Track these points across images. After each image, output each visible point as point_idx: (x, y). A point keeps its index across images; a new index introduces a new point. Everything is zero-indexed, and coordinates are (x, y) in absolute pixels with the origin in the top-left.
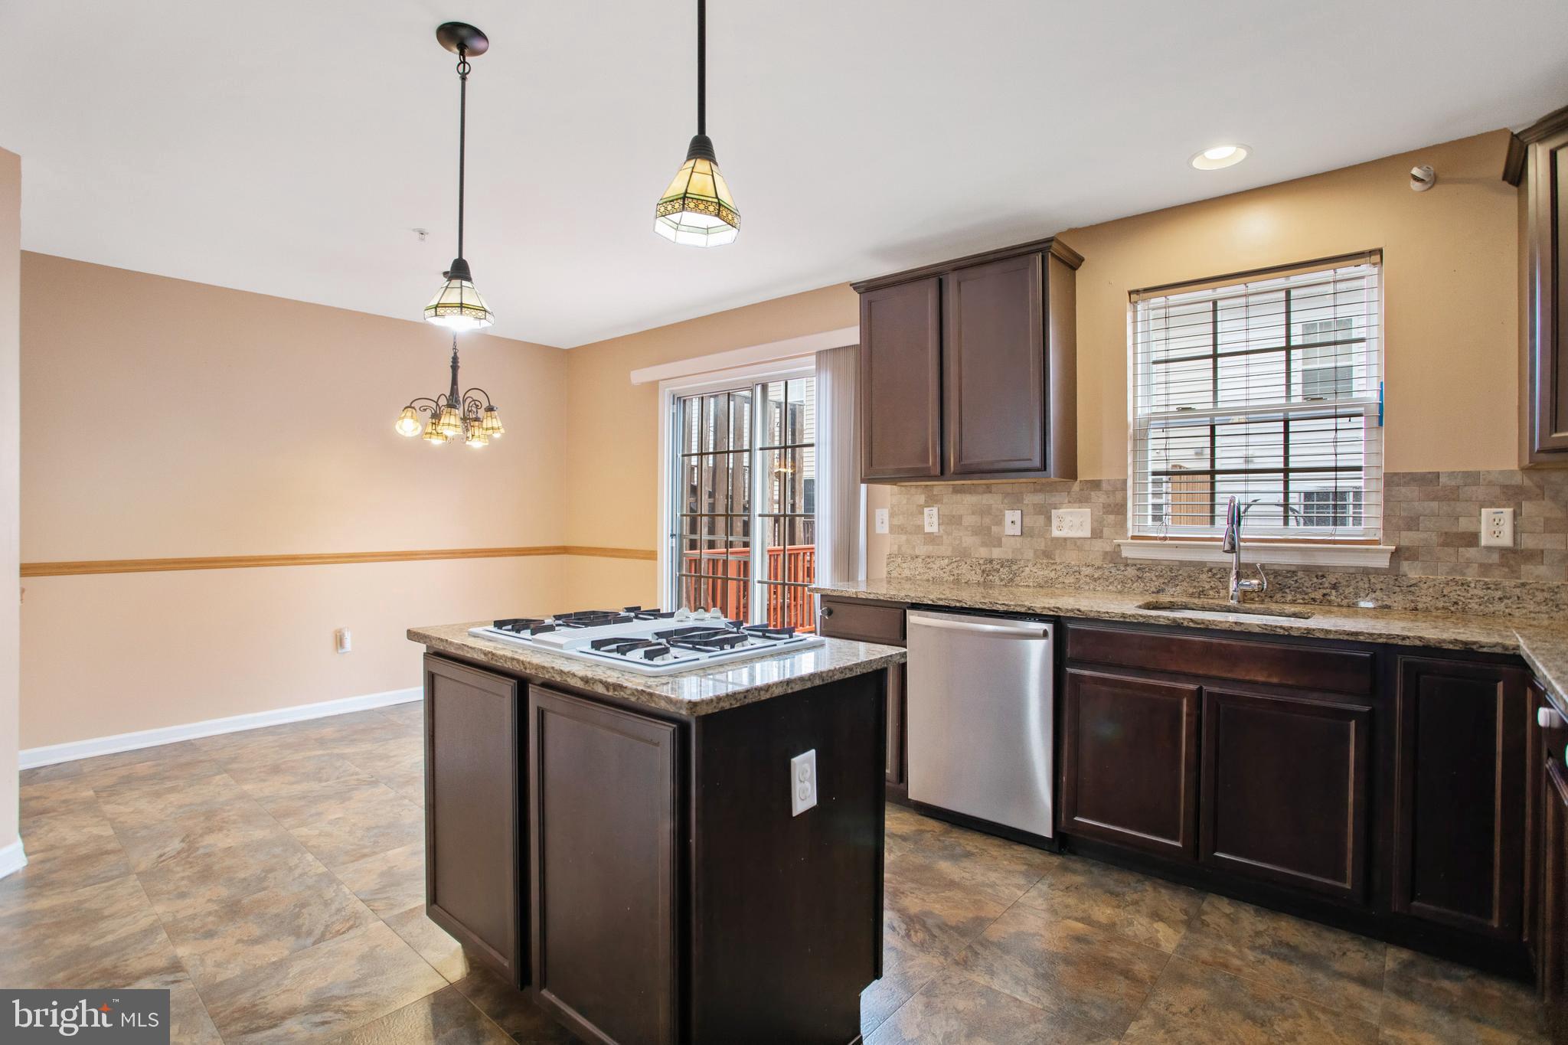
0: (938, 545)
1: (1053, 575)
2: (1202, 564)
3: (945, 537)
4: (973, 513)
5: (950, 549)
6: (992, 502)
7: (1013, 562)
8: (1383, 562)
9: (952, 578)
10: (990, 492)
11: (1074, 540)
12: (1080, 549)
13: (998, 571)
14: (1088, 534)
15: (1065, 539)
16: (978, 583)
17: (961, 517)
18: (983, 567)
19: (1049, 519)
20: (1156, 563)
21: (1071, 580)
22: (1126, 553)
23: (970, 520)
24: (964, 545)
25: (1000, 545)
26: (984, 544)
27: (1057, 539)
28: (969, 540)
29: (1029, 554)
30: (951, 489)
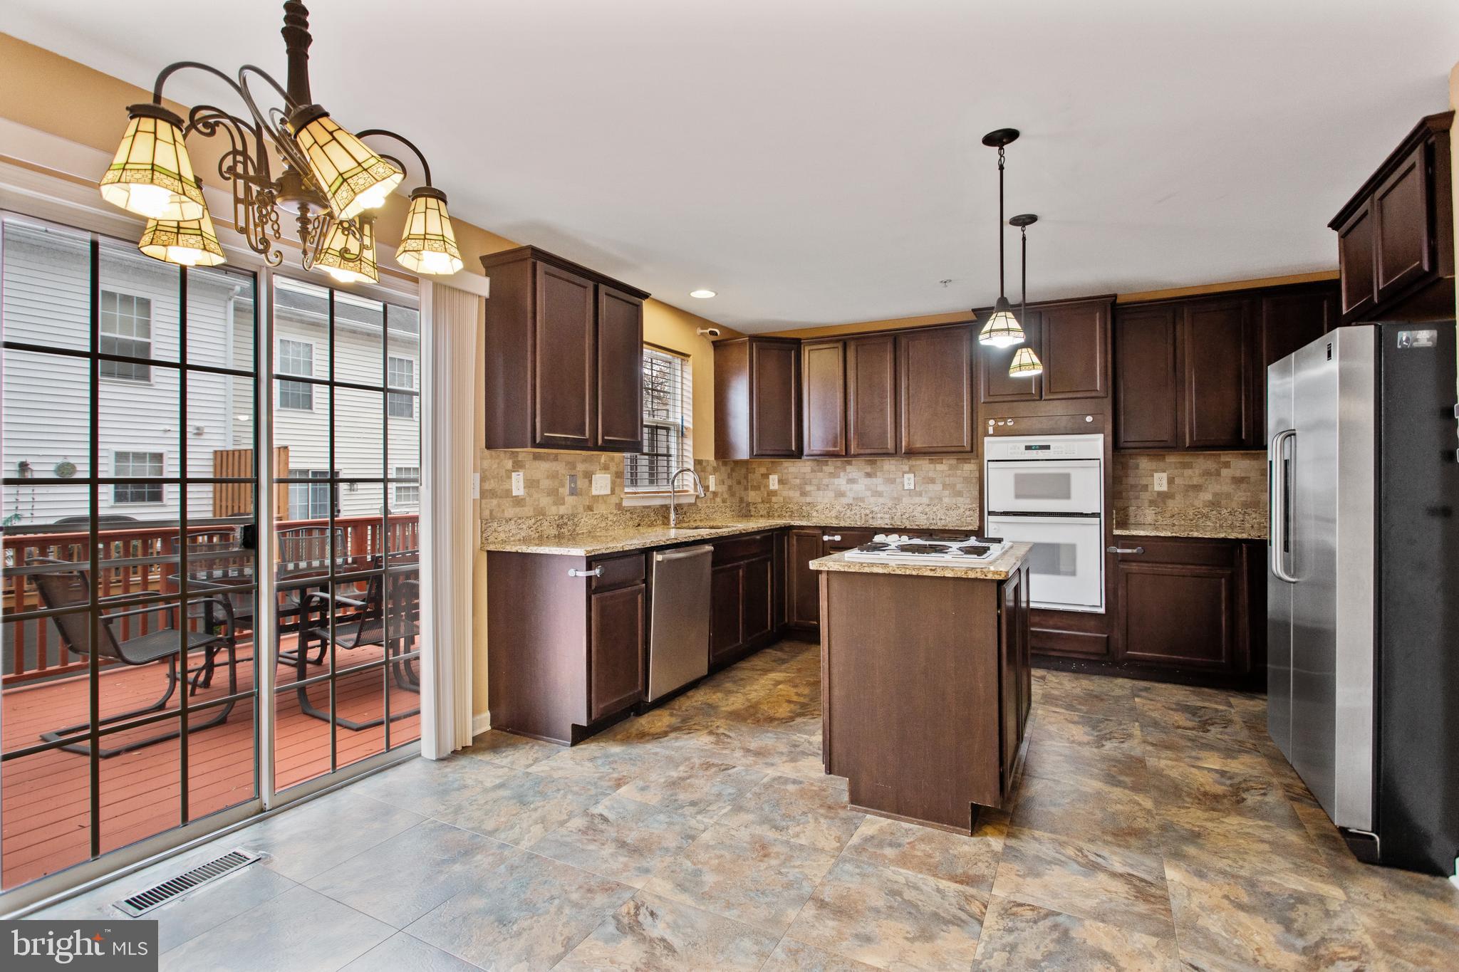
0: (523, 506)
1: (595, 523)
2: (648, 507)
3: (527, 499)
4: (548, 478)
5: (532, 509)
6: (558, 468)
7: (574, 515)
8: (693, 501)
9: (537, 535)
10: (557, 460)
11: (603, 496)
12: (605, 502)
13: (566, 524)
14: (609, 493)
15: (598, 496)
16: (555, 536)
17: (538, 481)
18: (557, 522)
19: (590, 482)
20: (635, 508)
21: (603, 525)
22: (626, 503)
23: (545, 483)
24: (541, 505)
25: (563, 504)
26: (555, 504)
27: (593, 496)
28: (545, 501)
29: (581, 509)
30: (531, 456)
